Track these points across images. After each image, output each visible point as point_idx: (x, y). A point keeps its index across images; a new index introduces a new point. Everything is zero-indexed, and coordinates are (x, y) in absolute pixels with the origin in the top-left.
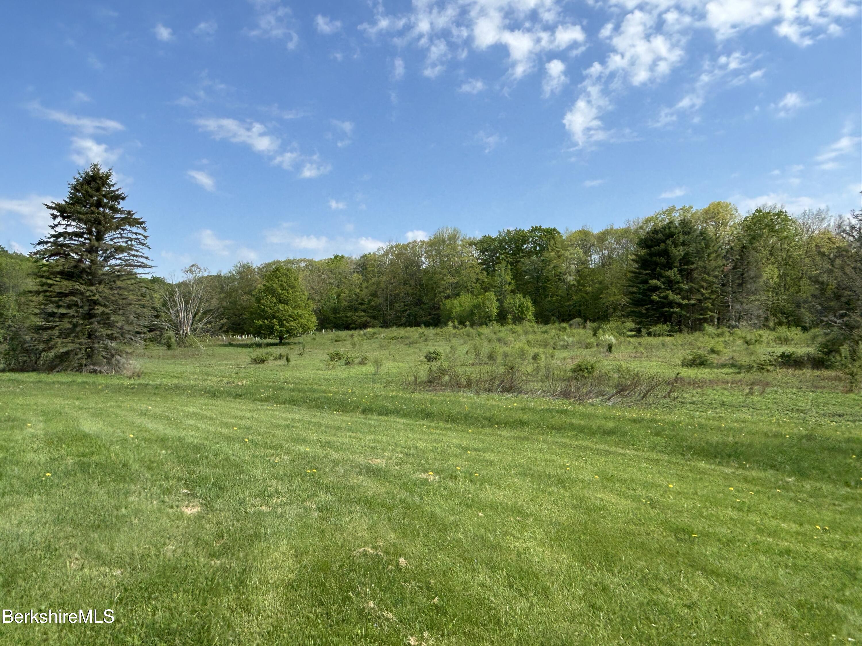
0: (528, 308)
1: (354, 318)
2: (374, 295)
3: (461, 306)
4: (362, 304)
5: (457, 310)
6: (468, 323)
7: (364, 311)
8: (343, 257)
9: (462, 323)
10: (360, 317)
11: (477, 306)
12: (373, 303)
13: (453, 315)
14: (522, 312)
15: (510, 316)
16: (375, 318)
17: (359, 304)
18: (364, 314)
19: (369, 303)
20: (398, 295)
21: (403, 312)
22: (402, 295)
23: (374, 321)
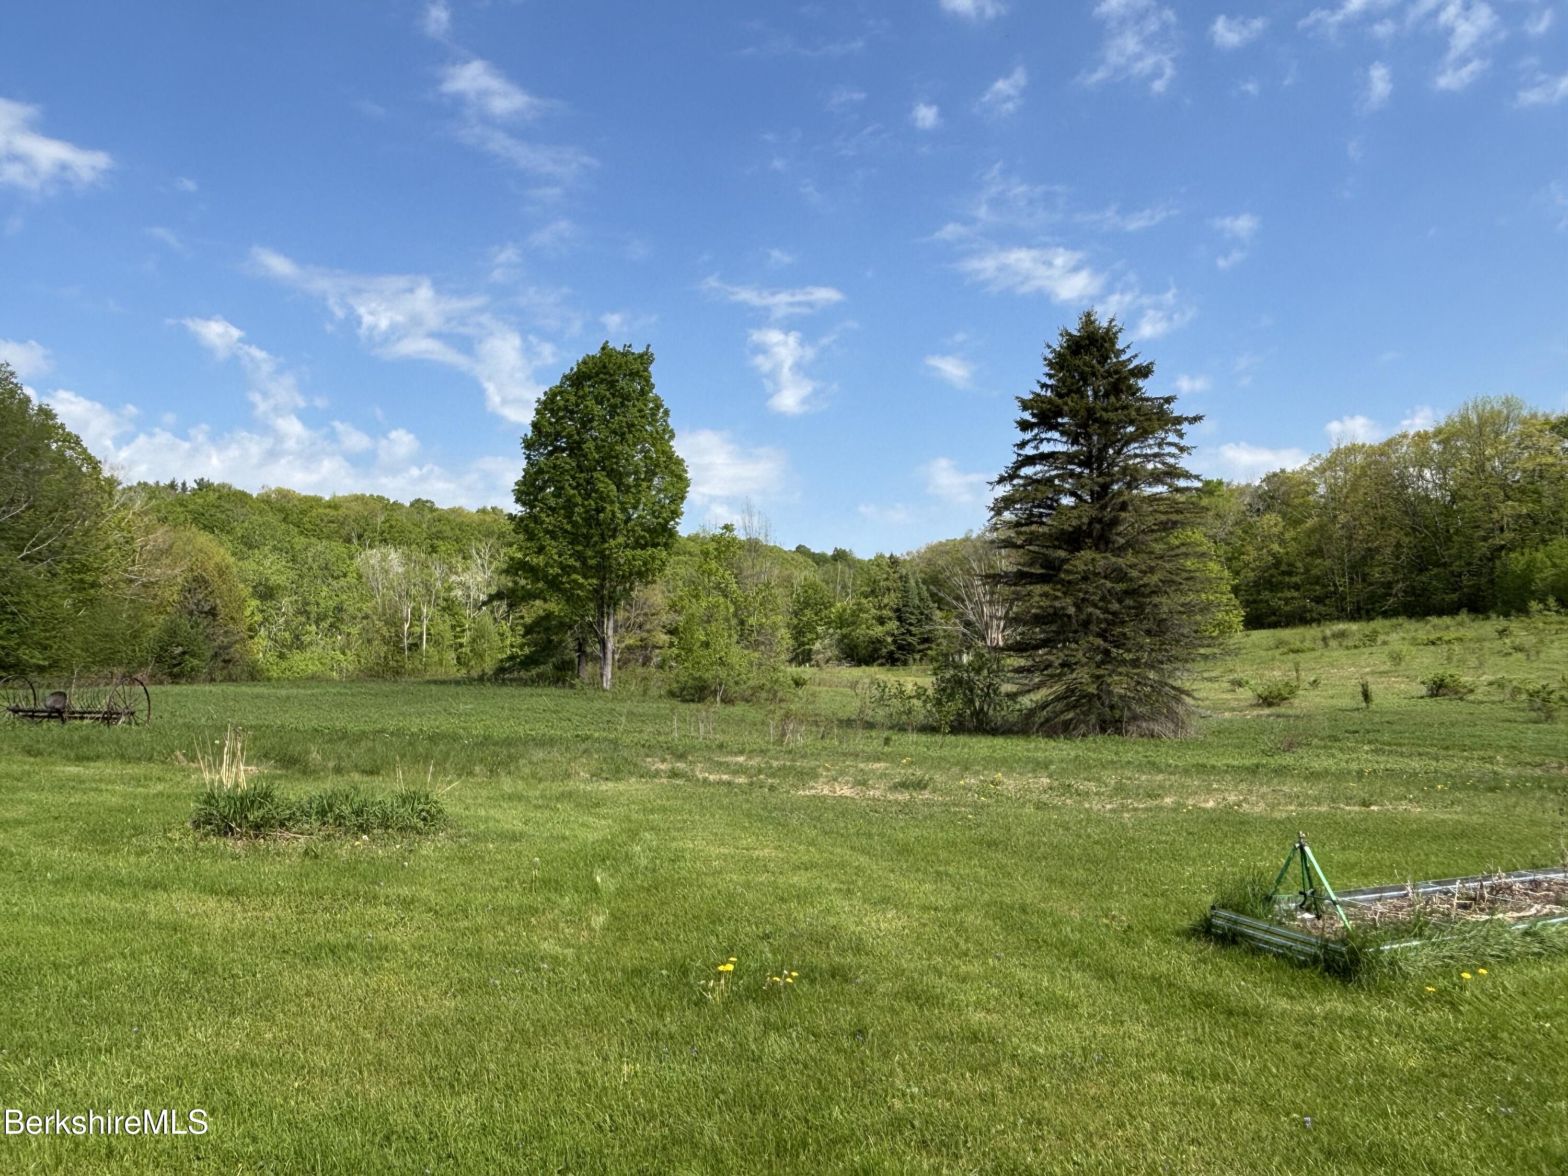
1: (1276, 603)
2: (1317, 553)
3: (1554, 565)
4: (1290, 574)
7: (1297, 587)
8: (1220, 483)
10: (1287, 601)
12: (1315, 571)
13: (1537, 585)
16: (1318, 600)
17: (1284, 573)
18: (1296, 594)
19: (1307, 570)
20: (1377, 550)
21: (1389, 585)
22: (1388, 551)
23: (1321, 608)
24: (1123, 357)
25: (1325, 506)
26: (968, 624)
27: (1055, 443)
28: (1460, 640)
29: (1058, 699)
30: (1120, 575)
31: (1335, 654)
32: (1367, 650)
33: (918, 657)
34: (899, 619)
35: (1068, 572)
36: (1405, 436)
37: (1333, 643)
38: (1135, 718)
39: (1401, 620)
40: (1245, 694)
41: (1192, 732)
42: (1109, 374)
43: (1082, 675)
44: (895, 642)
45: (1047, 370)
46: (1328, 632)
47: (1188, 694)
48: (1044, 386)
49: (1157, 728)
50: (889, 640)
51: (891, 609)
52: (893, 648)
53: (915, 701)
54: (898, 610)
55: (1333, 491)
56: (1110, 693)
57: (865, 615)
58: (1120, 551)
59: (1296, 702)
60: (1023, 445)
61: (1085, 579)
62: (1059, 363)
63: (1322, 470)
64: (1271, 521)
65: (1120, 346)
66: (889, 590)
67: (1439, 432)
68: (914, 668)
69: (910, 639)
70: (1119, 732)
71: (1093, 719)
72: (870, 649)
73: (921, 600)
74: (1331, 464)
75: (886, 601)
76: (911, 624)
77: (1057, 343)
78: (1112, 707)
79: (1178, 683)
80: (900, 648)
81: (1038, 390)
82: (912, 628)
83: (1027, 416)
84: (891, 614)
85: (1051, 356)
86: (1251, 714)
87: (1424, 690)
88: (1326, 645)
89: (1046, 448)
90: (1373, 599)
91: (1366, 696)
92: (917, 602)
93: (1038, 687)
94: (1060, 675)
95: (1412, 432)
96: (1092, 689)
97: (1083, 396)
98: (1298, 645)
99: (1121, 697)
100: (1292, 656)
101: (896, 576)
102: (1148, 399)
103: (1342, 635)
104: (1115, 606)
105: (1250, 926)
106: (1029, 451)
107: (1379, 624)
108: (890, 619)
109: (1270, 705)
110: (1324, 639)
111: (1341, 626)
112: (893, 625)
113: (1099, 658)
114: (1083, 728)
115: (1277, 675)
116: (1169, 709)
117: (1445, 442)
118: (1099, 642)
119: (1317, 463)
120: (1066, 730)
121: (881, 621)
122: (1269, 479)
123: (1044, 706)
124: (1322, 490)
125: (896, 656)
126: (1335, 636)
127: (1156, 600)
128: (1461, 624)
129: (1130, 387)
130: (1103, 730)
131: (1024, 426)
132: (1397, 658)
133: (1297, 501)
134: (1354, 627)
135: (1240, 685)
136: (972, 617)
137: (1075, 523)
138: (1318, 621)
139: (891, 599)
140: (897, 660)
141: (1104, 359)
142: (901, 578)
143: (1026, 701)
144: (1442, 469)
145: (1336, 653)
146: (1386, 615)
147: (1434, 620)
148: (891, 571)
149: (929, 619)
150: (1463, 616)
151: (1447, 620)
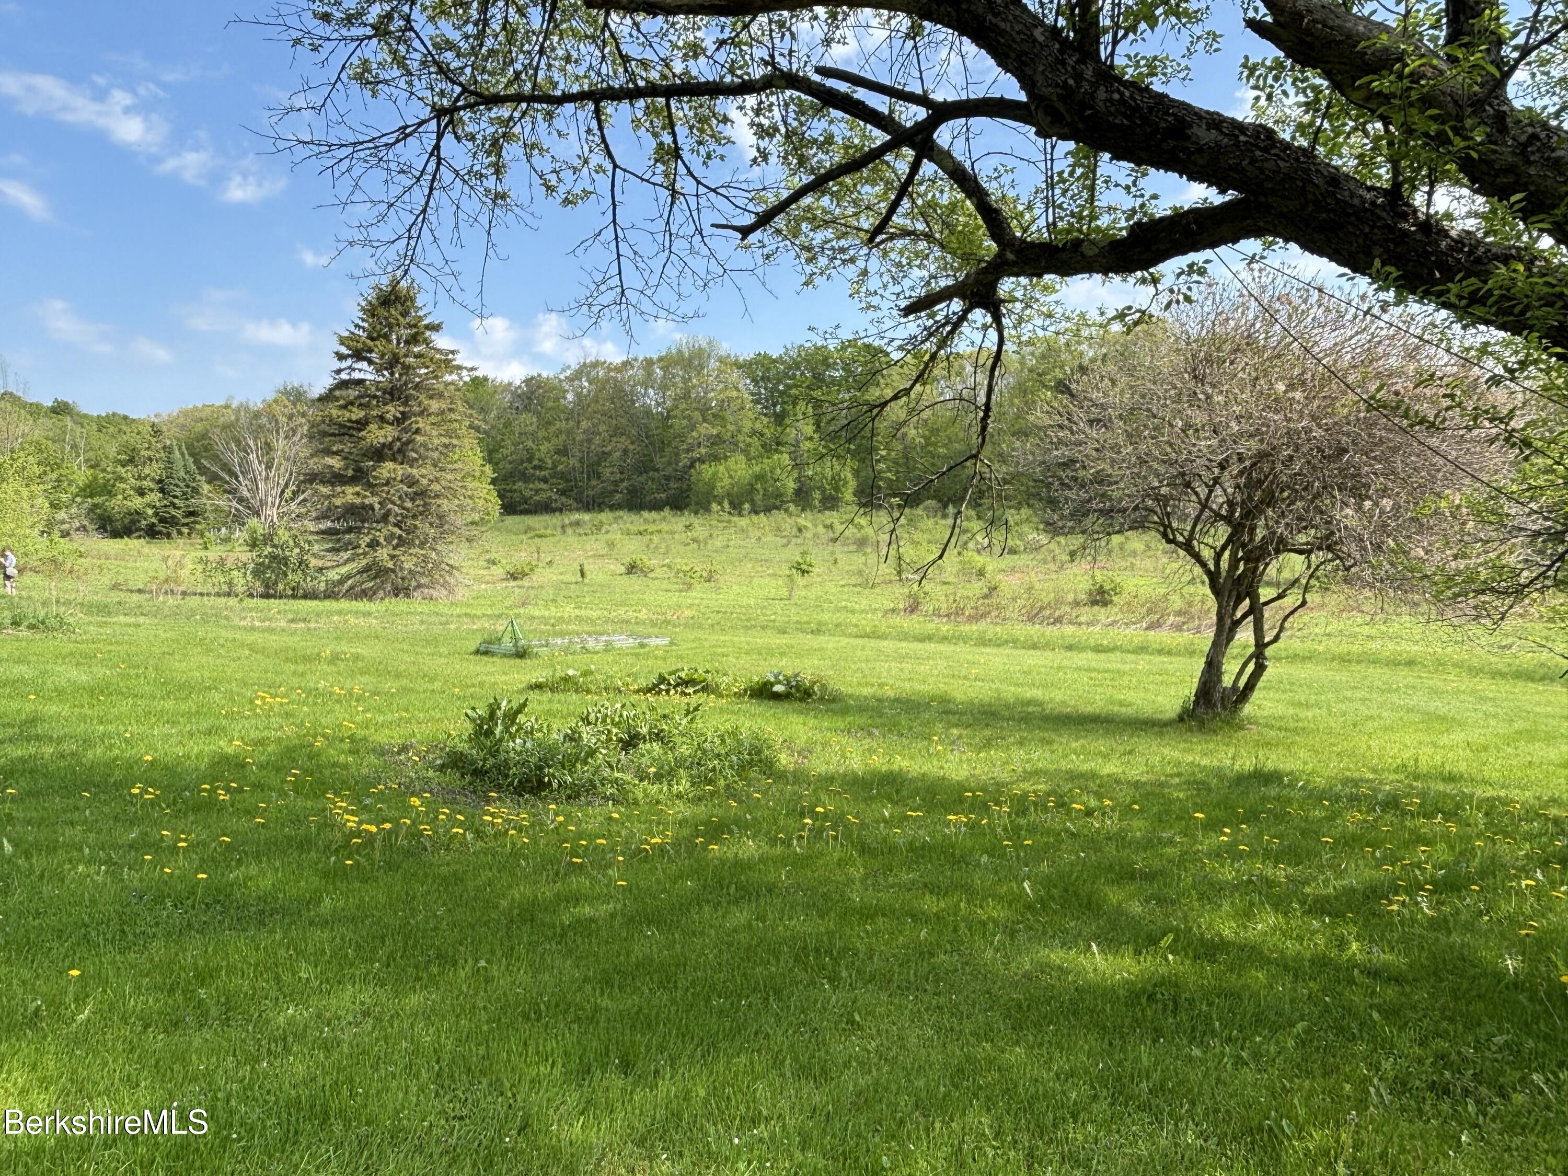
0: (846, 483)
1: (528, 493)
2: (563, 451)
3: (731, 477)
4: (540, 468)
5: (723, 484)
6: (747, 506)
7: (545, 481)
9: (736, 507)
10: (537, 491)
11: (760, 477)
12: (560, 467)
13: (719, 491)
14: (837, 489)
15: (817, 495)
16: (563, 493)
17: (535, 468)
18: (544, 486)
19: (555, 466)
20: (609, 454)
21: (616, 483)
22: (618, 454)
23: (564, 499)
24: (421, 313)
25: (572, 410)
26: (241, 500)
27: (365, 372)
28: (659, 532)
29: (360, 572)
30: (411, 482)
31: (570, 540)
32: (593, 538)
33: (185, 530)
34: (162, 490)
35: (375, 478)
36: (636, 360)
37: (569, 531)
38: (419, 586)
39: (621, 513)
40: (498, 571)
41: (459, 597)
42: (411, 326)
43: (383, 554)
44: (156, 514)
45: (360, 314)
46: (567, 521)
47: (457, 569)
48: (357, 326)
49: (435, 594)
50: (150, 512)
51: (153, 480)
52: (154, 520)
53: (235, 572)
54: (160, 481)
55: (580, 400)
56: (402, 569)
57: (123, 486)
58: (412, 463)
59: (535, 577)
60: (339, 372)
61: (387, 483)
62: (371, 311)
63: (570, 379)
64: (528, 420)
65: (419, 303)
66: (150, 460)
67: (661, 359)
68: (181, 541)
69: (173, 512)
70: (407, 596)
71: (389, 587)
72: (126, 521)
73: (187, 472)
74: (578, 375)
75: (147, 471)
76: (175, 497)
77: (372, 295)
78: (403, 579)
79: (451, 562)
80: (163, 520)
81: (353, 329)
82: (176, 501)
83: (344, 350)
84: (152, 485)
85: (364, 303)
86: (500, 586)
87: (623, 569)
88: (564, 532)
89: (357, 375)
90: (605, 494)
91: (583, 574)
92: (182, 474)
93: (346, 562)
94: (365, 554)
95: (641, 358)
96: (390, 565)
97: (389, 341)
98: (542, 531)
99: (410, 571)
100: (537, 540)
101: (159, 446)
102: (438, 351)
103: (577, 523)
104: (409, 504)
105: (493, 648)
106: (344, 376)
107: (605, 516)
108: (151, 490)
109: (515, 579)
110: (563, 527)
111: (576, 516)
112: (154, 497)
113: (395, 542)
114: (381, 594)
115: (521, 557)
116: (445, 581)
117: (665, 369)
118: (397, 531)
119: (568, 373)
120: (365, 594)
121: (141, 492)
122: (528, 381)
123: (349, 577)
124: (570, 397)
125: (159, 528)
126: (571, 524)
127: (439, 502)
128: (664, 519)
129: (425, 340)
130: (397, 595)
131: (341, 357)
132: (611, 545)
133: (550, 404)
134: (586, 517)
135: (494, 563)
136: (246, 494)
137: (382, 440)
138: (560, 510)
139: (154, 470)
140: (160, 533)
141: (405, 314)
142: (164, 448)
143: (333, 575)
144: (664, 388)
145: (571, 538)
146: (612, 508)
147: (645, 514)
148: (153, 440)
149: (196, 491)
150: (667, 512)
151: (654, 515)
